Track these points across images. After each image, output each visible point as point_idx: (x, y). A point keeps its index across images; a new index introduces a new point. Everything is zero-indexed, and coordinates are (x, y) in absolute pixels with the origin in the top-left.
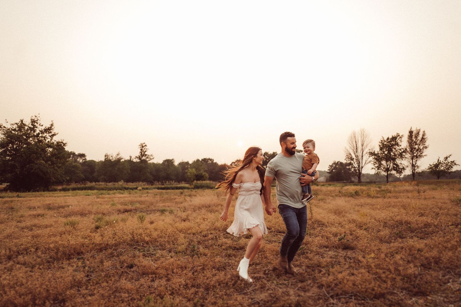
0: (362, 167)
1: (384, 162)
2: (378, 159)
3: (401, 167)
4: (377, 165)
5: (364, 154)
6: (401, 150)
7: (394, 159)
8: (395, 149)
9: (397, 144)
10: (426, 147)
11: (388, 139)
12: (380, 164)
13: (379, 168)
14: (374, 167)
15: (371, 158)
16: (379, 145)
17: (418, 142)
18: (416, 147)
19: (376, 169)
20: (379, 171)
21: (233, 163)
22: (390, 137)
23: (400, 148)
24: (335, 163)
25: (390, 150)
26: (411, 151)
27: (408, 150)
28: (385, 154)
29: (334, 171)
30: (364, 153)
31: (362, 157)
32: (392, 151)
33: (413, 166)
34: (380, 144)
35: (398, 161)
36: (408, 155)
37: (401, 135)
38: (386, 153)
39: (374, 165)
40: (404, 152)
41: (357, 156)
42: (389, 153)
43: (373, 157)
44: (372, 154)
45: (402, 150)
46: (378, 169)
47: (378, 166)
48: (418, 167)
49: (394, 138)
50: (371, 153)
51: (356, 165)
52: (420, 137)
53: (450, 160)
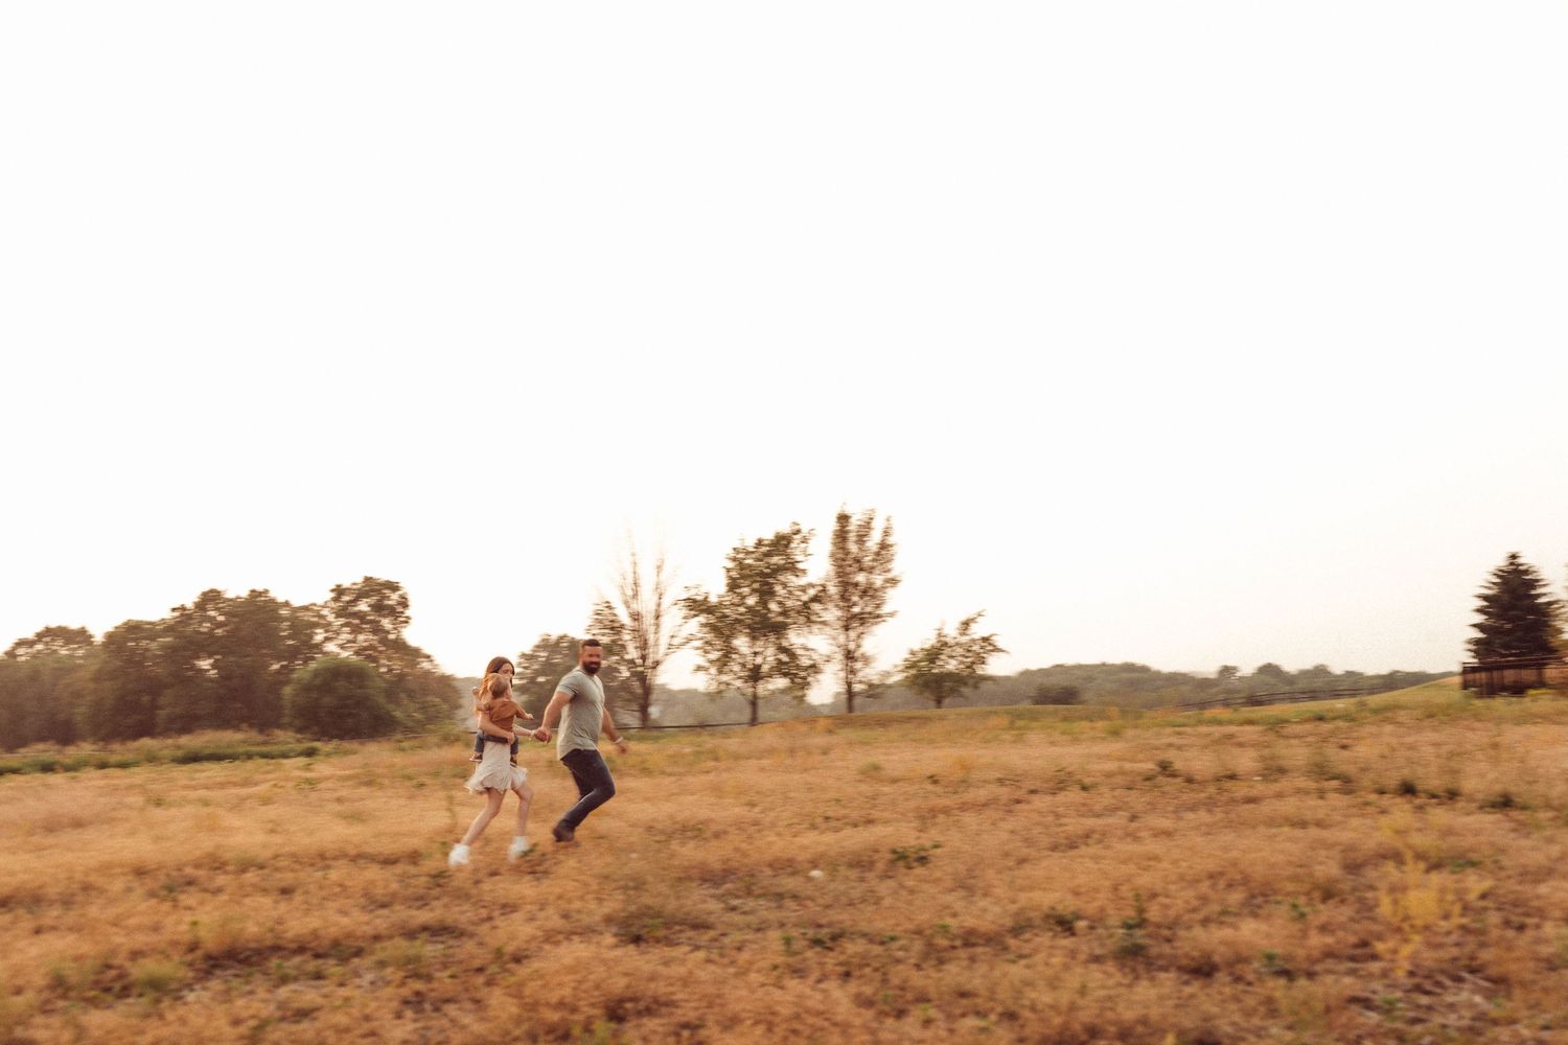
0: (657, 663)
1: (741, 643)
2: (720, 624)
3: (805, 662)
4: (715, 655)
5: (663, 607)
6: (803, 589)
7: (779, 629)
8: (785, 585)
9: (792, 567)
10: (894, 582)
11: (760, 543)
12: (728, 653)
13: (722, 664)
14: (707, 665)
15: (695, 625)
16: (728, 570)
17: (867, 561)
18: (861, 578)
19: (713, 671)
20: (724, 678)
21: (21, 643)
22: (769, 536)
23: (803, 581)
24: (546, 645)
25: (766, 593)
26: (844, 597)
27: (833, 590)
28: (750, 609)
29: (541, 679)
30: (667, 602)
31: (657, 617)
32: (772, 593)
33: (849, 656)
34: (731, 565)
35: (795, 638)
36: (831, 614)
37: (805, 530)
38: (751, 601)
39: (706, 652)
40: (816, 599)
41: (636, 617)
42: (763, 603)
43: (702, 619)
44: (697, 606)
45: (812, 592)
46: (720, 672)
47: (718, 660)
48: (866, 660)
49: (782, 543)
50: (695, 601)
51: (632, 653)
52: (873, 541)
53: (977, 631)
